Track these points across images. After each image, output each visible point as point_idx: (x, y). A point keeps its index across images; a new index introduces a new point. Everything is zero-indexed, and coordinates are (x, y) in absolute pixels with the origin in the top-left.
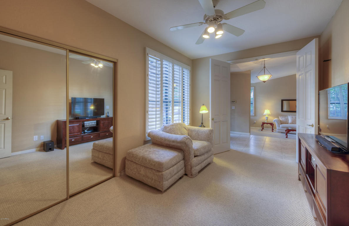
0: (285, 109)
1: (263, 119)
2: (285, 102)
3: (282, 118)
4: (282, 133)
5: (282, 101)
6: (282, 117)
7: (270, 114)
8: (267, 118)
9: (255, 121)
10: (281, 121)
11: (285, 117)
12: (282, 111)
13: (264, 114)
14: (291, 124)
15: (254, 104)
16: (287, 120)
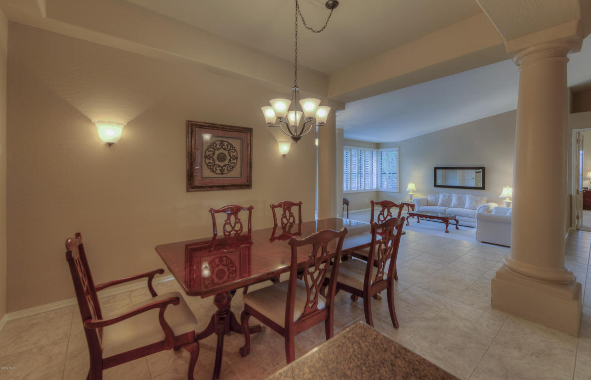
0: (439, 182)
5: (436, 169)
6: (432, 195)
7: (416, 190)
8: (411, 196)
10: (428, 201)
11: (436, 196)
13: (407, 190)
15: (398, 174)
16: (437, 199)
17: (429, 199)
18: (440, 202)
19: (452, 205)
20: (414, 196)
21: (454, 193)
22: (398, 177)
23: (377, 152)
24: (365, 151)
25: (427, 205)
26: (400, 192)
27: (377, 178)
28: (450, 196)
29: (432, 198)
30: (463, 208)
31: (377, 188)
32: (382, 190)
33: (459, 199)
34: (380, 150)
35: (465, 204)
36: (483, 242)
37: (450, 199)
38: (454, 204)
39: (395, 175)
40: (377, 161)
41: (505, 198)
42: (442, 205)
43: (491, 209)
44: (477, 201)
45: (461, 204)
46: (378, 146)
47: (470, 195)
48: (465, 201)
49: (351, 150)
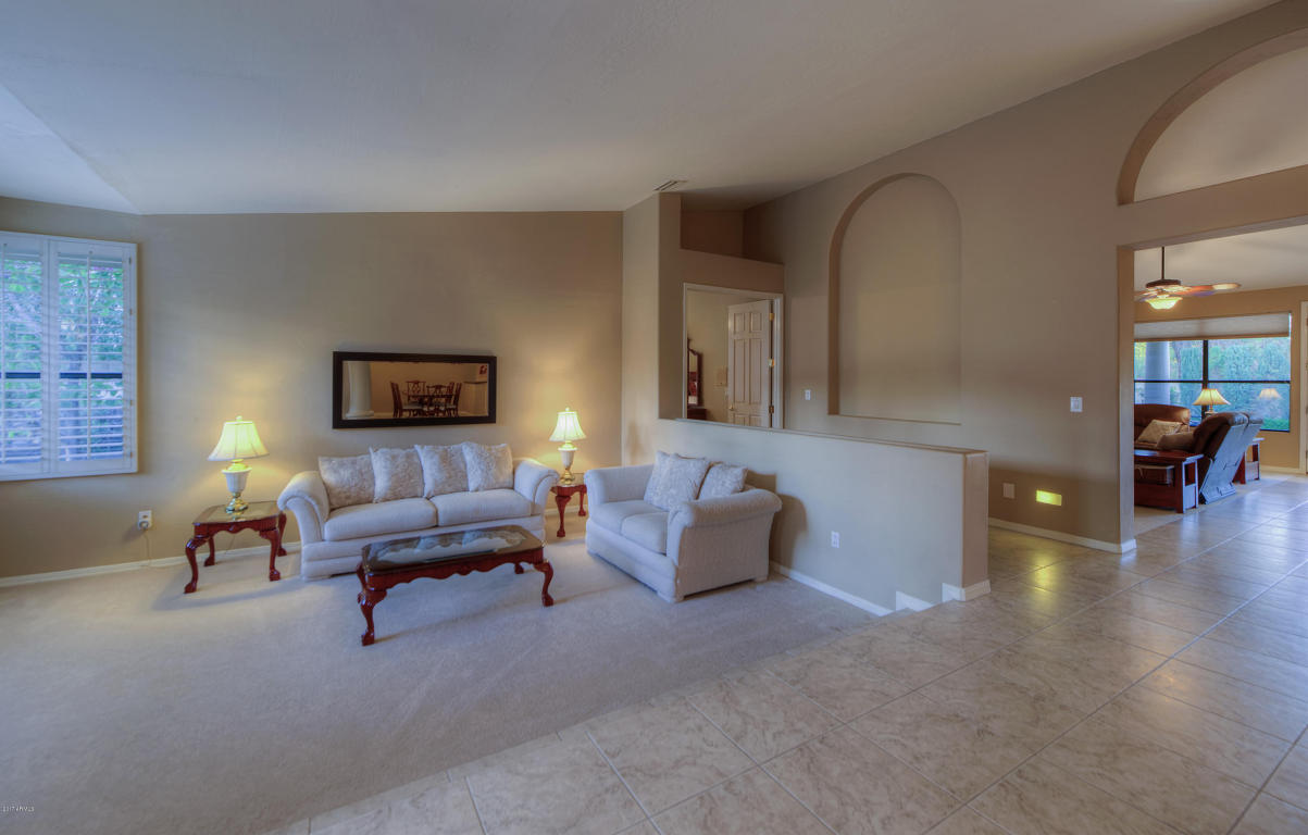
0: (353, 412)
1: (208, 492)
2: (352, 369)
3: (335, 472)
4: (334, 576)
5: (340, 359)
6: (335, 461)
7: (262, 450)
8: (239, 479)
9: (147, 517)
10: (328, 489)
11: (354, 463)
12: (339, 422)
13: (212, 457)
14: (386, 500)
15: (131, 377)
17: (329, 477)
18: (381, 484)
19: (428, 488)
21: (424, 444)
22: (135, 397)
25: (332, 508)
26: (143, 469)
29: (346, 474)
30: (466, 490)
33: (445, 461)
35: (465, 477)
37: (413, 469)
38: (436, 483)
39: (111, 383)
41: (561, 443)
42: (394, 495)
45: (454, 478)
48: (462, 465)
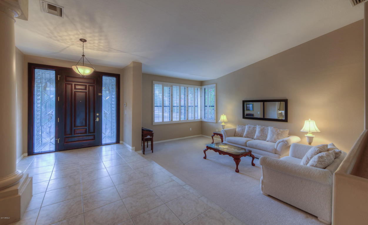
5: (244, 102)
6: (239, 126)
8: (223, 126)
9: (217, 131)
10: (236, 132)
11: (242, 127)
12: (244, 117)
14: (245, 137)
15: (215, 107)
16: (243, 130)
17: (237, 130)
18: (245, 133)
19: (255, 137)
20: (226, 126)
21: (259, 125)
22: (216, 110)
23: (201, 89)
24: (187, 88)
25: (235, 136)
26: (216, 122)
27: (201, 110)
28: (254, 128)
29: (240, 129)
30: (265, 140)
31: (201, 118)
32: (205, 120)
33: (262, 131)
34: (203, 87)
35: (267, 137)
36: (269, 196)
37: (254, 131)
38: (257, 136)
39: (213, 107)
40: (201, 97)
42: (247, 137)
43: (290, 145)
44: (278, 134)
45: (263, 137)
46: (201, 83)
47: (273, 127)
48: (267, 133)
49: (172, 86)
